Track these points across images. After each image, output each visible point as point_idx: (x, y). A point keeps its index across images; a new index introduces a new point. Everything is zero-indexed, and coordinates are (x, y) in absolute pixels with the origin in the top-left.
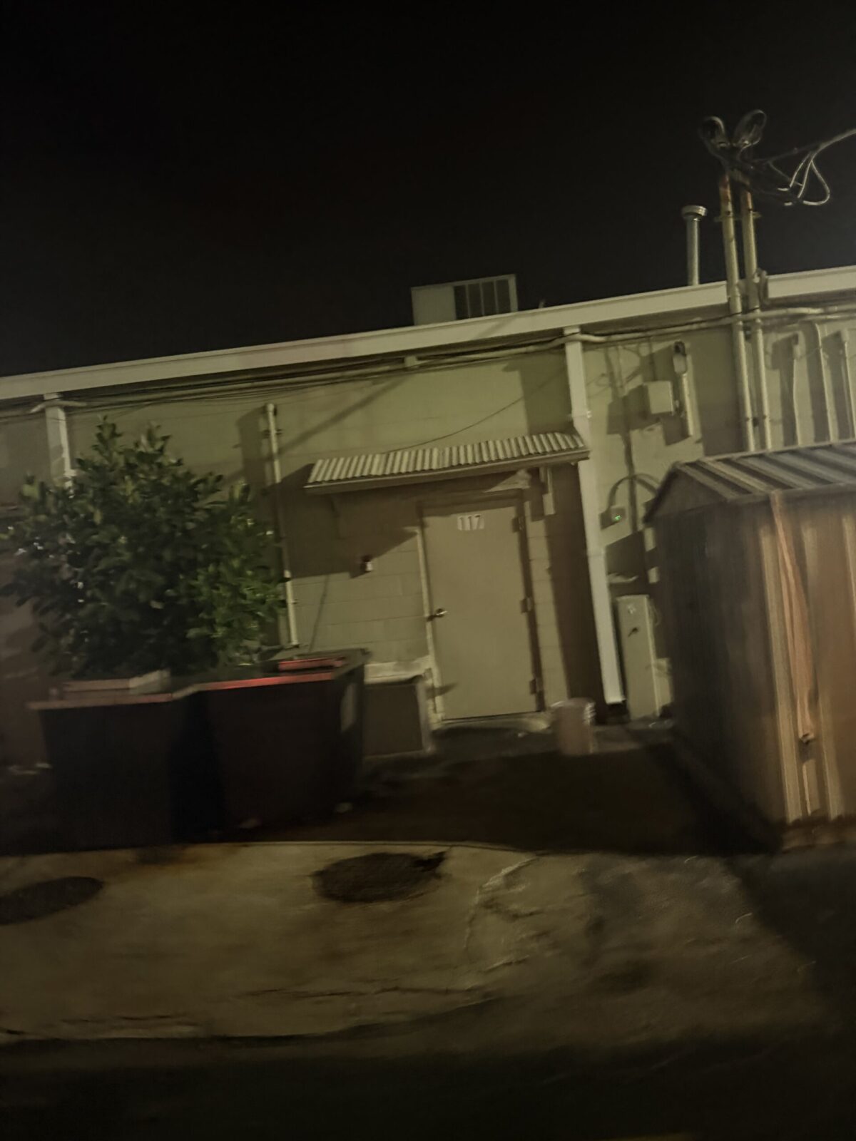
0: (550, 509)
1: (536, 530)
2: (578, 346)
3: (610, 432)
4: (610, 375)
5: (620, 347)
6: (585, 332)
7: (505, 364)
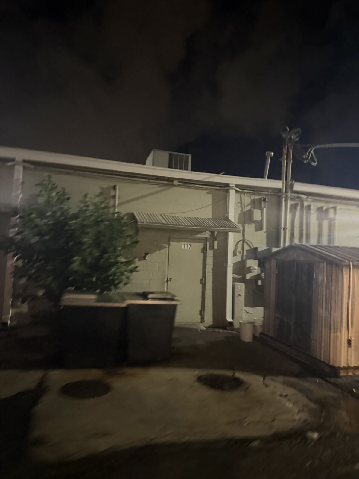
0: (216, 247)
1: (210, 253)
2: (234, 191)
3: (238, 223)
4: (241, 203)
5: (245, 194)
6: (236, 187)
7: (207, 191)
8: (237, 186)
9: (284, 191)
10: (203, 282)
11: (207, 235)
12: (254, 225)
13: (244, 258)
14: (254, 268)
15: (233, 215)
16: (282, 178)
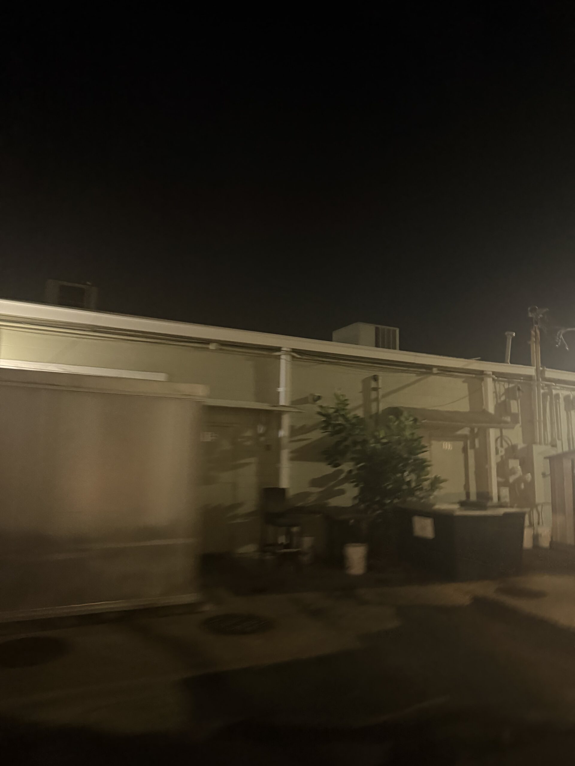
0: (477, 445)
1: (471, 453)
2: (491, 379)
4: (496, 393)
5: (500, 382)
6: (493, 374)
7: (463, 379)
8: (494, 373)
9: (535, 378)
10: (467, 487)
11: (467, 431)
16: (532, 364)
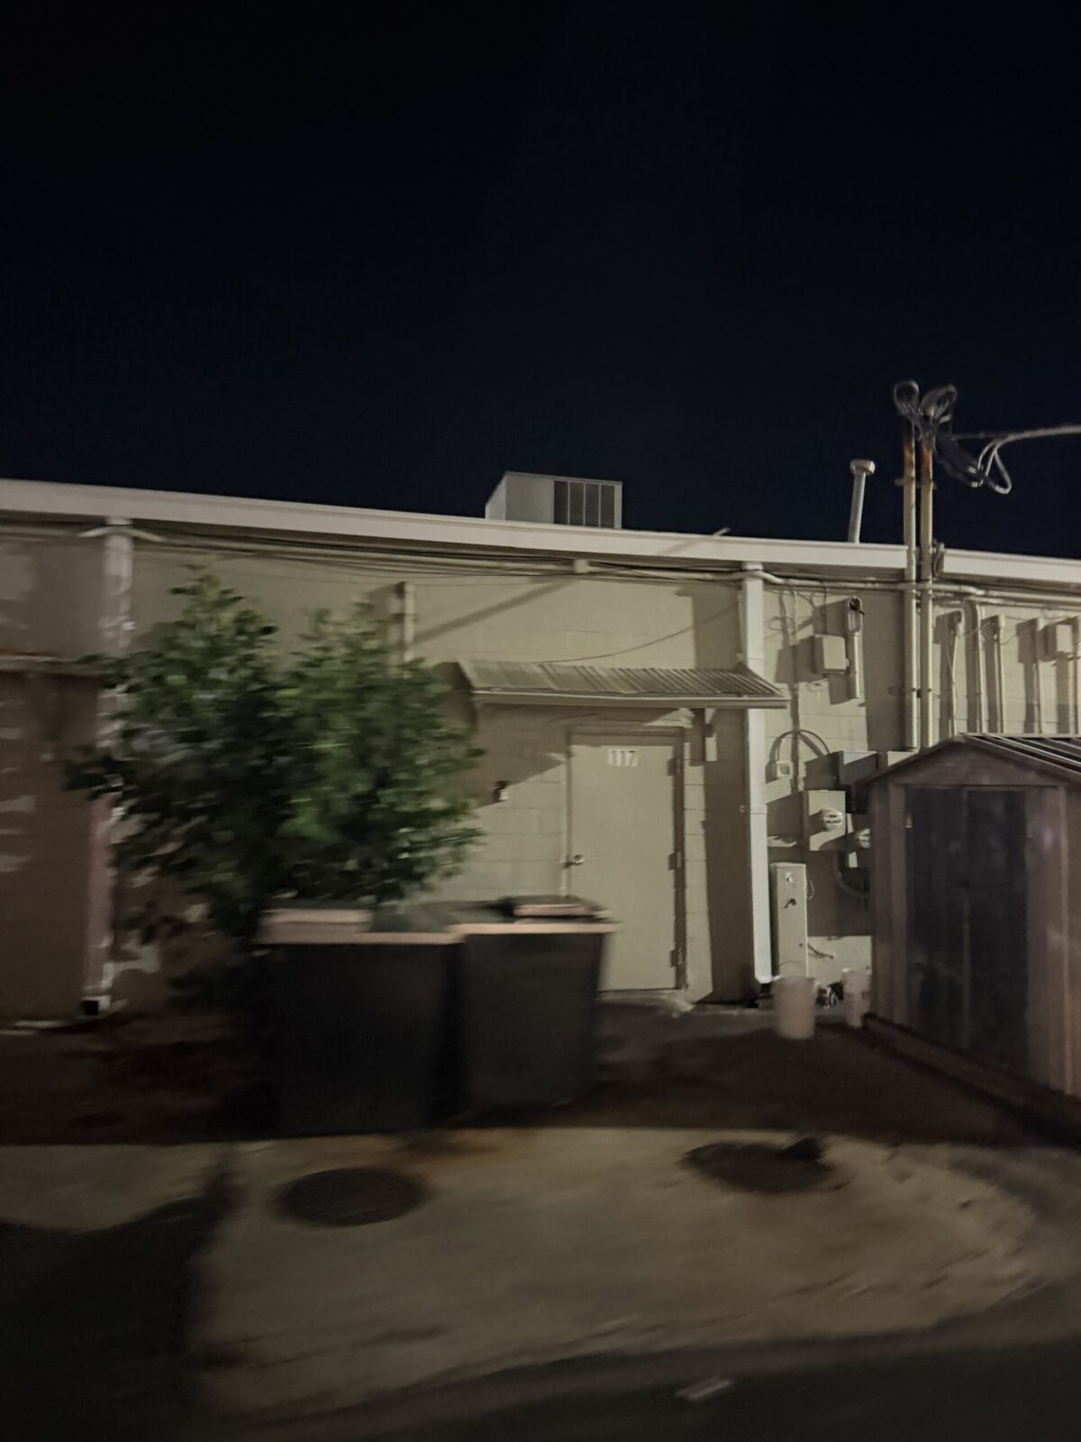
0: (712, 755)
1: (694, 776)
2: (760, 583)
3: (778, 680)
4: (783, 620)
5: (795, 592)
6: (766, 571)
7: (675, 588)
8: (769, 567)
9: (914, 577)
10: (677, 863)
11: (682, 719)
12: (825, 684)
13: (801, 787)
14: (835, 816)
15: (760, 657)
16: (905, 540)
